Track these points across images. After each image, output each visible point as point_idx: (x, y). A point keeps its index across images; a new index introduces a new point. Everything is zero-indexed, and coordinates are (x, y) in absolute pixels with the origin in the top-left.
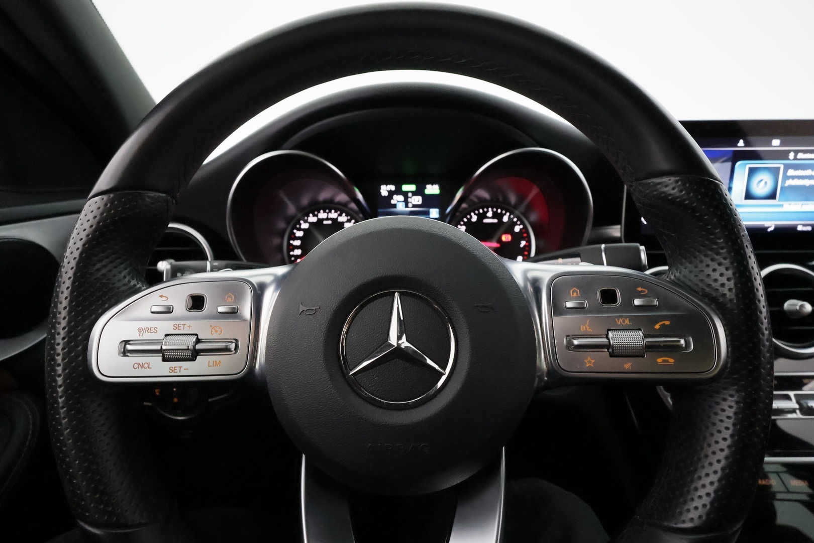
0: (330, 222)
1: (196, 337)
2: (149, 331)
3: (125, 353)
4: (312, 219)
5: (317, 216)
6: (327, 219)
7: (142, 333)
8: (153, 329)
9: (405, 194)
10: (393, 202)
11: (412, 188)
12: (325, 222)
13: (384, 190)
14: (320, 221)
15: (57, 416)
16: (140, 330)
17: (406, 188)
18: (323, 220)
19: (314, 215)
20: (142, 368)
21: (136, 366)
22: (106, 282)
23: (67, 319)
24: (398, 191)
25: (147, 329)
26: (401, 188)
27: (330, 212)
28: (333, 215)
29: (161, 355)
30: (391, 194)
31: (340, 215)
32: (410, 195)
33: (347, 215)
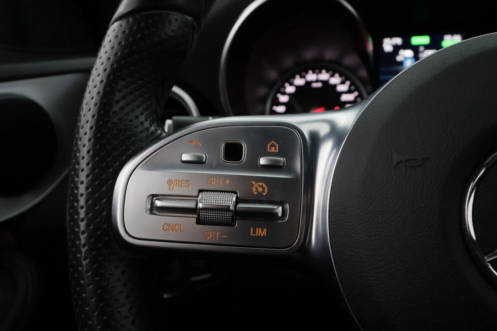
0: (319, 85)
1: (235, 195)
2: (180, 184)
3: (153, 209)
4: (299, 81)
5: (304, 77)
6: (317, 81)
7: (171, 186)
8: (184, 182)
9: (416, 49)
10: (399, 58)
11: (424, 40)
12: (315, 85)
13: (388, 45)
14: (308, 83)
15: (80, 269)
16: (170, 182)
17: (416, 40)
18: (311, 82)
19: (302, 77)
20: (173, 231)
21: (166, 227)
22: (123, 128)
23: (90, 165)
24: (407, 45)
25: (178, 182)
26: (409, 41)
27: (320, 72)
28: (324, 76)
29: (196, 216)
30: (397, 48)
31: (332, 76)
32: (422, 49)
33: (340, 76)
